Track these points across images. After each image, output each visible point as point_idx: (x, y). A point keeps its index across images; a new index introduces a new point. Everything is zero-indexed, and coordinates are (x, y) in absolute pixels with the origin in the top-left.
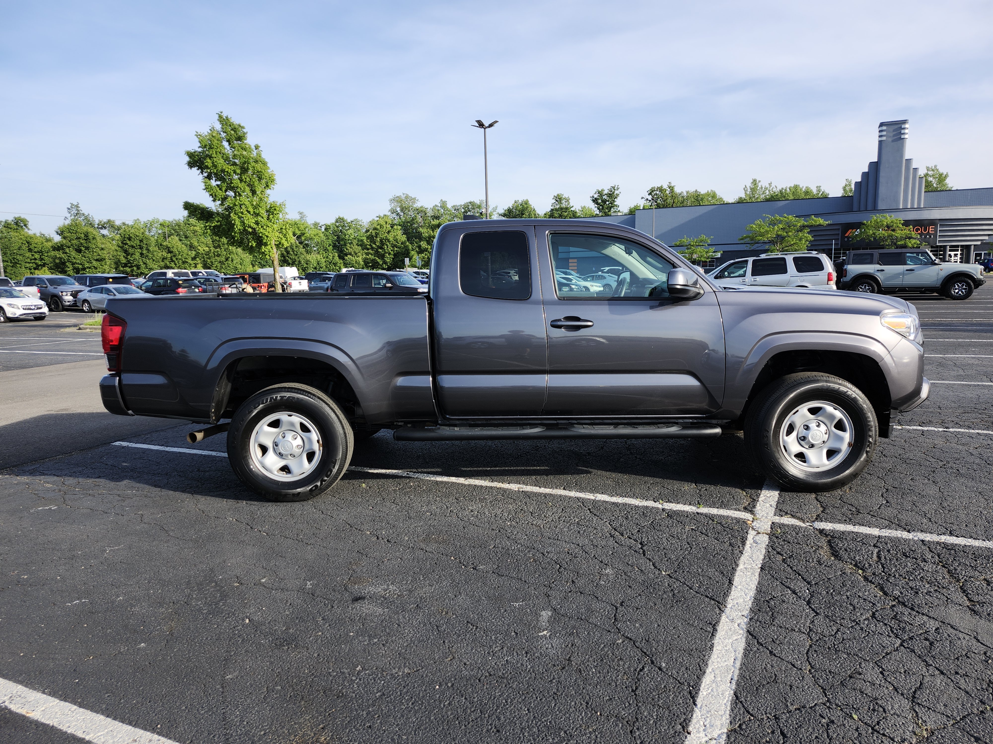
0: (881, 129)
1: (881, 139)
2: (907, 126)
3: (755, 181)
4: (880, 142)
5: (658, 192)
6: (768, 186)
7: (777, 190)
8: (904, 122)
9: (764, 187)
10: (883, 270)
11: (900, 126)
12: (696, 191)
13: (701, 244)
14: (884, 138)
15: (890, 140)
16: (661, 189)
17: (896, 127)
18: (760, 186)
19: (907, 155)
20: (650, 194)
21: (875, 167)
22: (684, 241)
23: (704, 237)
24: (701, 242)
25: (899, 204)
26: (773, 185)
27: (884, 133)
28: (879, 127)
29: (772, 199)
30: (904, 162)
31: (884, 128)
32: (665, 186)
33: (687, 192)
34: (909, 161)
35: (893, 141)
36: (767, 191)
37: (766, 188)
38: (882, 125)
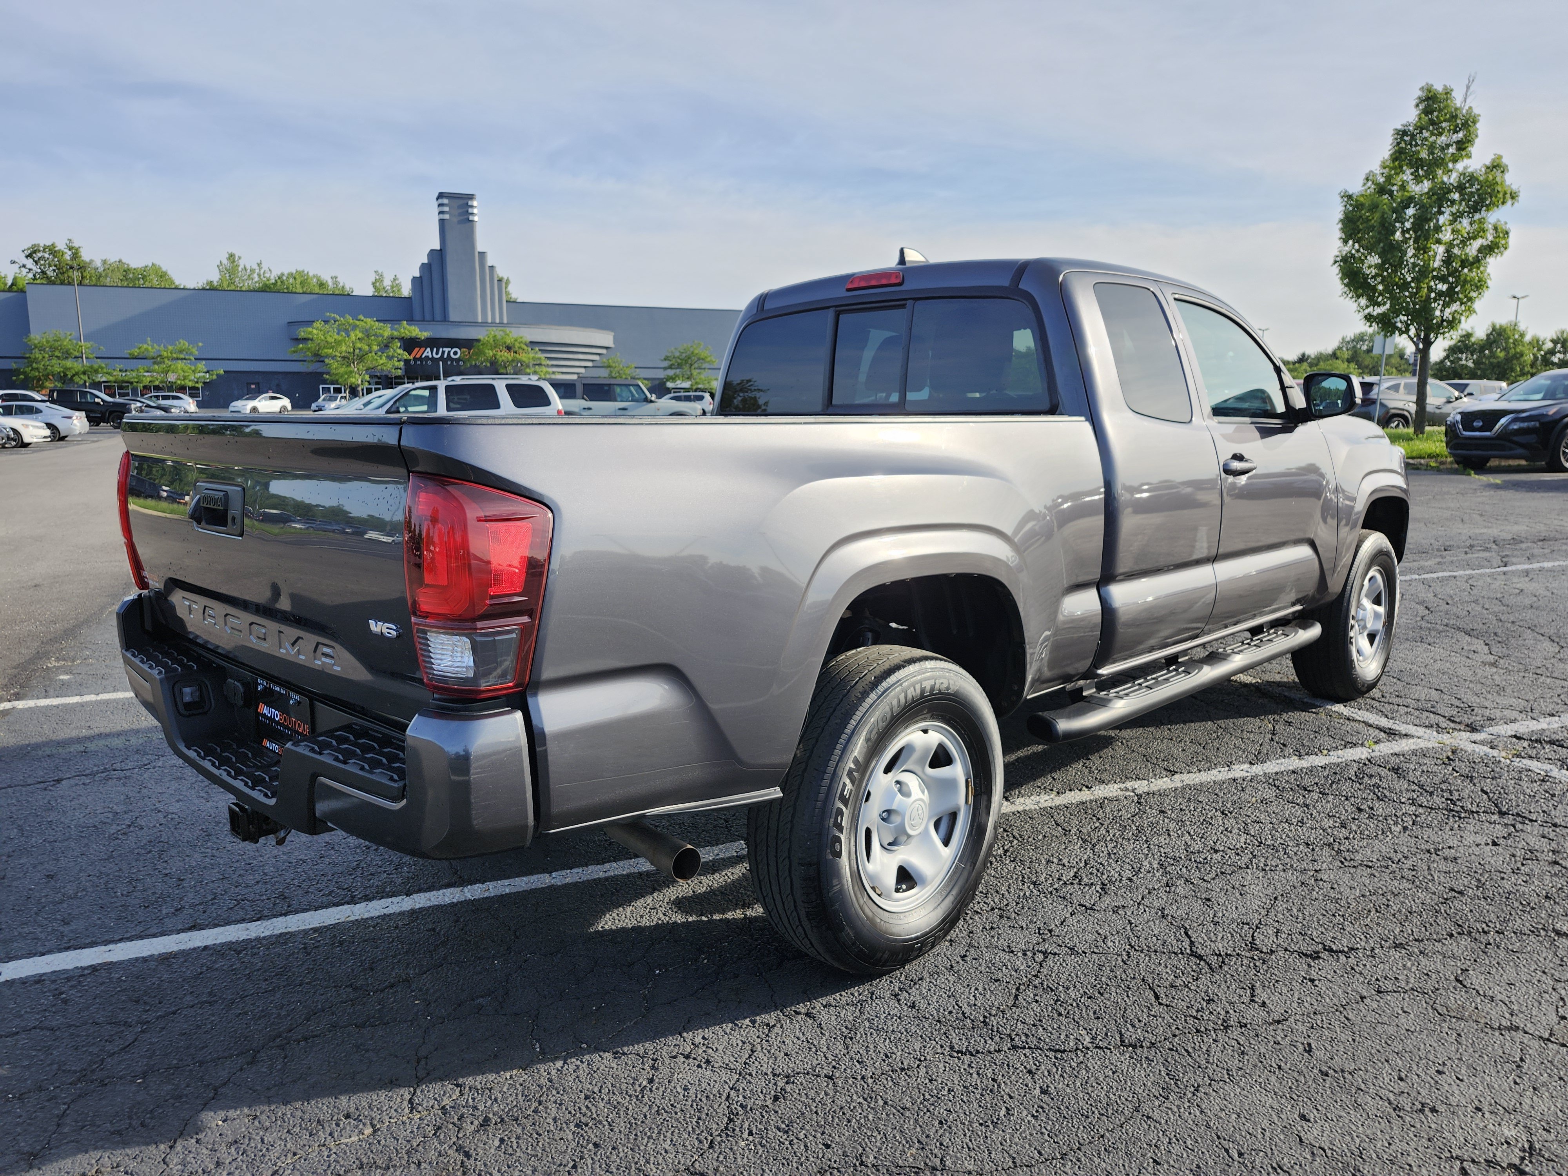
0: (440, 201)
1: (442, 216)
2: (475, 203)
3: (231, 257)
4: (442, 222)
5: (47, 256)
6: (255, 267)
7: (273, 277)
8: (471, 197)
9: (248, 267)
10: (590, 409)
11: (465, 201)
12: (120, 261)
13: (182, 356)
14: (447, 217)
15: (455, 220)
16: (52, 250)
17: (461, 202)
18: (242, 266)
19: (480, 247)
20: (29, 256)
21: (438, 258)
22: (146, 349)
23: (184, 344)
24: (181, 352)
25: (477, 315)
26: (265, 267)
27: (446, 209)
28: (437, 199)
29: (266, 289)
30: (477, 255)
31: (446, 201)
32: (61, 246)
33: (104, 262)
34: (482, 254)
35: (460, 222)
36: (255, 275)
37: (253, 271)
38: (441, 195)
